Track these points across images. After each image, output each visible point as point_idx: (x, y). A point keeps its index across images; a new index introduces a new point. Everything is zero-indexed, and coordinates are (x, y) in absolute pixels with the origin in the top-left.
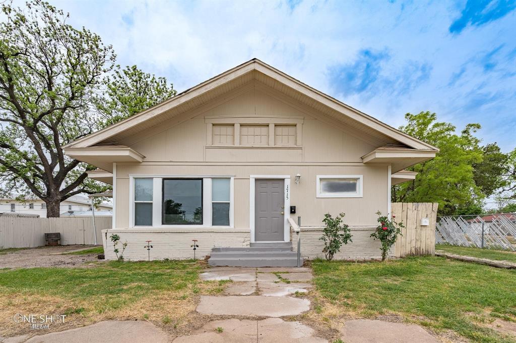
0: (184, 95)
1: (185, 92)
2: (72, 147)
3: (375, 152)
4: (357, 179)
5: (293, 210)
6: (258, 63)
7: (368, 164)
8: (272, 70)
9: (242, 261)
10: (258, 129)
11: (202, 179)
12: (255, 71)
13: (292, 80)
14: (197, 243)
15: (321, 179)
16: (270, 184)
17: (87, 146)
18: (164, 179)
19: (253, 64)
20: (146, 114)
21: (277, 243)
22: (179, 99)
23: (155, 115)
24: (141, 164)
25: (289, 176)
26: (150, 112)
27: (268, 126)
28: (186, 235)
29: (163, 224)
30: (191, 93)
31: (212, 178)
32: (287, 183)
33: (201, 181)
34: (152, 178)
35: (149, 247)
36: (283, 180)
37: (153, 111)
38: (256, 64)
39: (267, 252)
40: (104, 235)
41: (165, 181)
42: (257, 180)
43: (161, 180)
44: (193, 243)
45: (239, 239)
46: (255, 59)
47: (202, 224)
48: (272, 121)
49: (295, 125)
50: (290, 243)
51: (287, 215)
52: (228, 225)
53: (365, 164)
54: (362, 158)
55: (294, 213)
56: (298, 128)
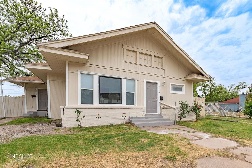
0: (121, 30)
1: (122, 29)
2: (45, 45)
3: (195, 76)
4: (182, 86)
5: (162, 98)
6: (156, 25)
7: (187, 81)
8: (161, 30)
9: (151, 124)
10: (146, 56)
11: (121, 79)
12: (154, 28)
13: (169, 37)
14: (125, 115)
15: (172, 85)
16: (151, 84)
17: (58, 47)
18: (100, 76)
19: (154, 24)
20: (100, 35)
21: (156, 114)
22: (118, 32)
23: (105, 37)
24: (86, 65)
25: (160, 82)
26: (102, 35)
27: (151, 56)
28: (114, 110)
29: (99, 103)
30: (125, 30)
31: (126, 79)
32: (159, 85)
33: (120, 80)
34: (92, 75)
35: (99, 118)
36: (157, 83)
37: (104, 35)
38: (155, 25)
39: (154, 119)
40: (62, 110)
41: (100, 77)
42: (147, 82)
43: (98, 76)
44: (123, 115)
45: (141, 112)
46: (155, 22)
47: (121, 104)
48: (153, 54)
49: (162, 58)
50: (161, 114)
51: (159, 101)
52: (134, 105)
53: (186, 80)
54: (185, 77)
55: (162, 99)
56: (163, 59)
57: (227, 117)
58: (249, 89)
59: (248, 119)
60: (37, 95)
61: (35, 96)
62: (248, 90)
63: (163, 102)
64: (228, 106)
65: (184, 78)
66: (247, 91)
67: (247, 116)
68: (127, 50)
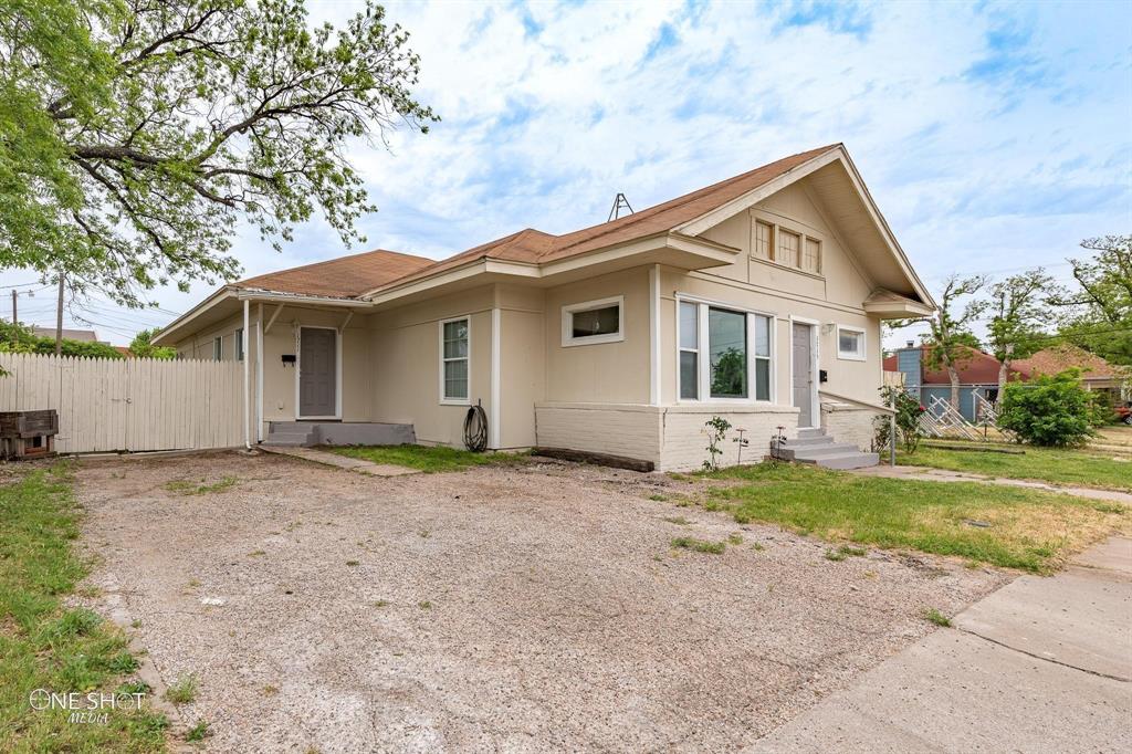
2: (680, 231)
4: (857, 334)
5: (823, 376)
6: (842, 151)
7: (870, 316)
11: (746, 314)
15: (840, 330)
16: (801, 330)
17: (696, 234)
18: (711, 308)
25: (817, 322)
27: (800, 237)
29: (713, 395)
31: (757, 314)
32: (817, 331)
33: (743, 317)
34: (696, 304)
35: (742, 442)
36: (812, 327)
38: (840, 151)
41: (713, 313)
42: (795, 324)
43: (708, 308)
47: (745, 396)
48: (805, 231)
49: (818, 242)
50: (822, 431)
51: (817, 386)
52: (768, 399)
53: (868, 313)
54: (864, 305)
55: (826, 380)
56: (824, 245)
57: (942, 438)
58: (934, 327)
59: (1014, 443)
60: (298, 355)
61: (289, 359)
62: (930, 331)
63: (826, 387)
64: (942, 402)
65: (861, 307)
66: (924, 335)
67: (1011, 435)
68: (758, 221)
